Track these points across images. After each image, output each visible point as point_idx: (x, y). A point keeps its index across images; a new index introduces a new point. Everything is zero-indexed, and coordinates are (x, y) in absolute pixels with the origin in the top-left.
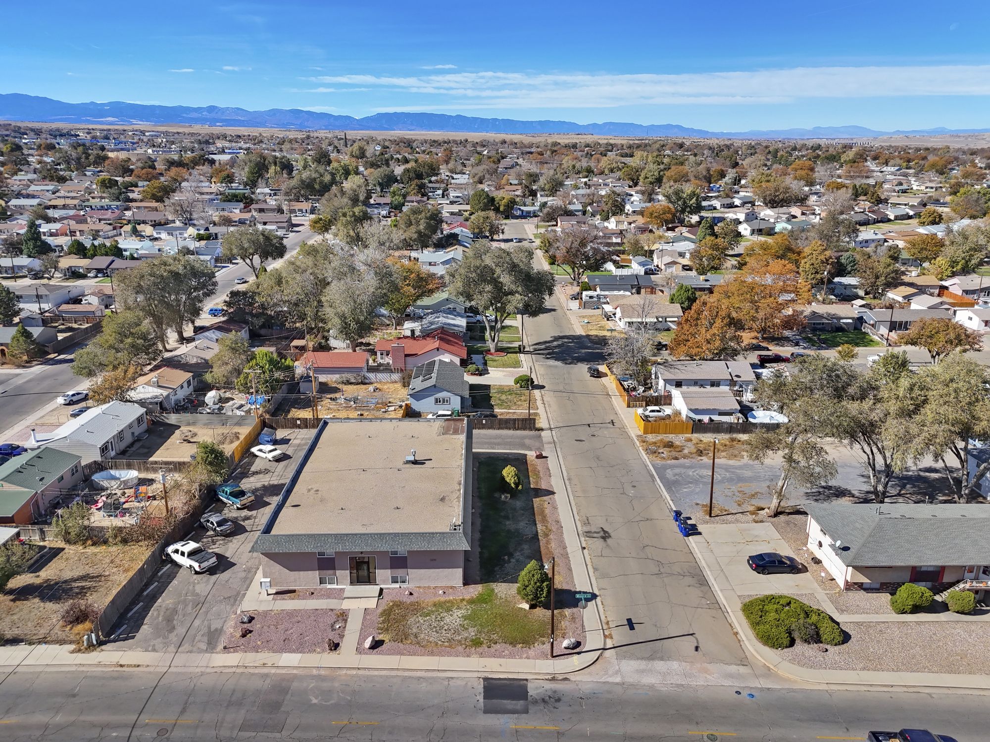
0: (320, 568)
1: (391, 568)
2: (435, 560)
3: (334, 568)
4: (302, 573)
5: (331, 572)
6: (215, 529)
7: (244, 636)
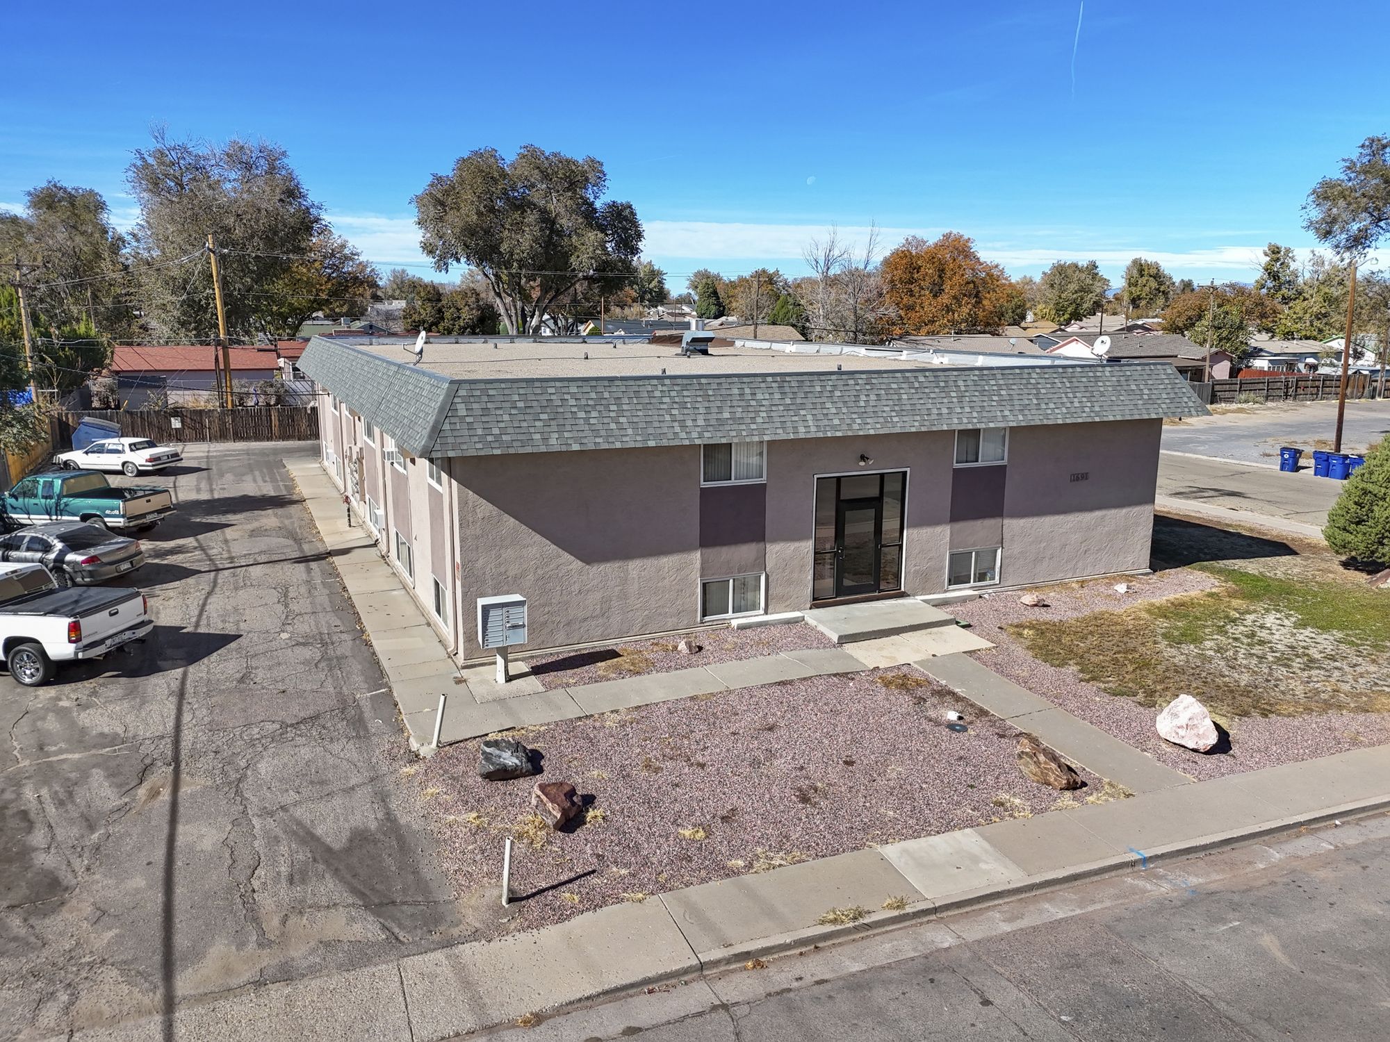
0: (710, 538)
1: (954, 518)
2: (1084, 477)
3: (759, 536)
4: (635, 567)
5: (746, 551)
6: (60, 560)
7: (571, 822)
